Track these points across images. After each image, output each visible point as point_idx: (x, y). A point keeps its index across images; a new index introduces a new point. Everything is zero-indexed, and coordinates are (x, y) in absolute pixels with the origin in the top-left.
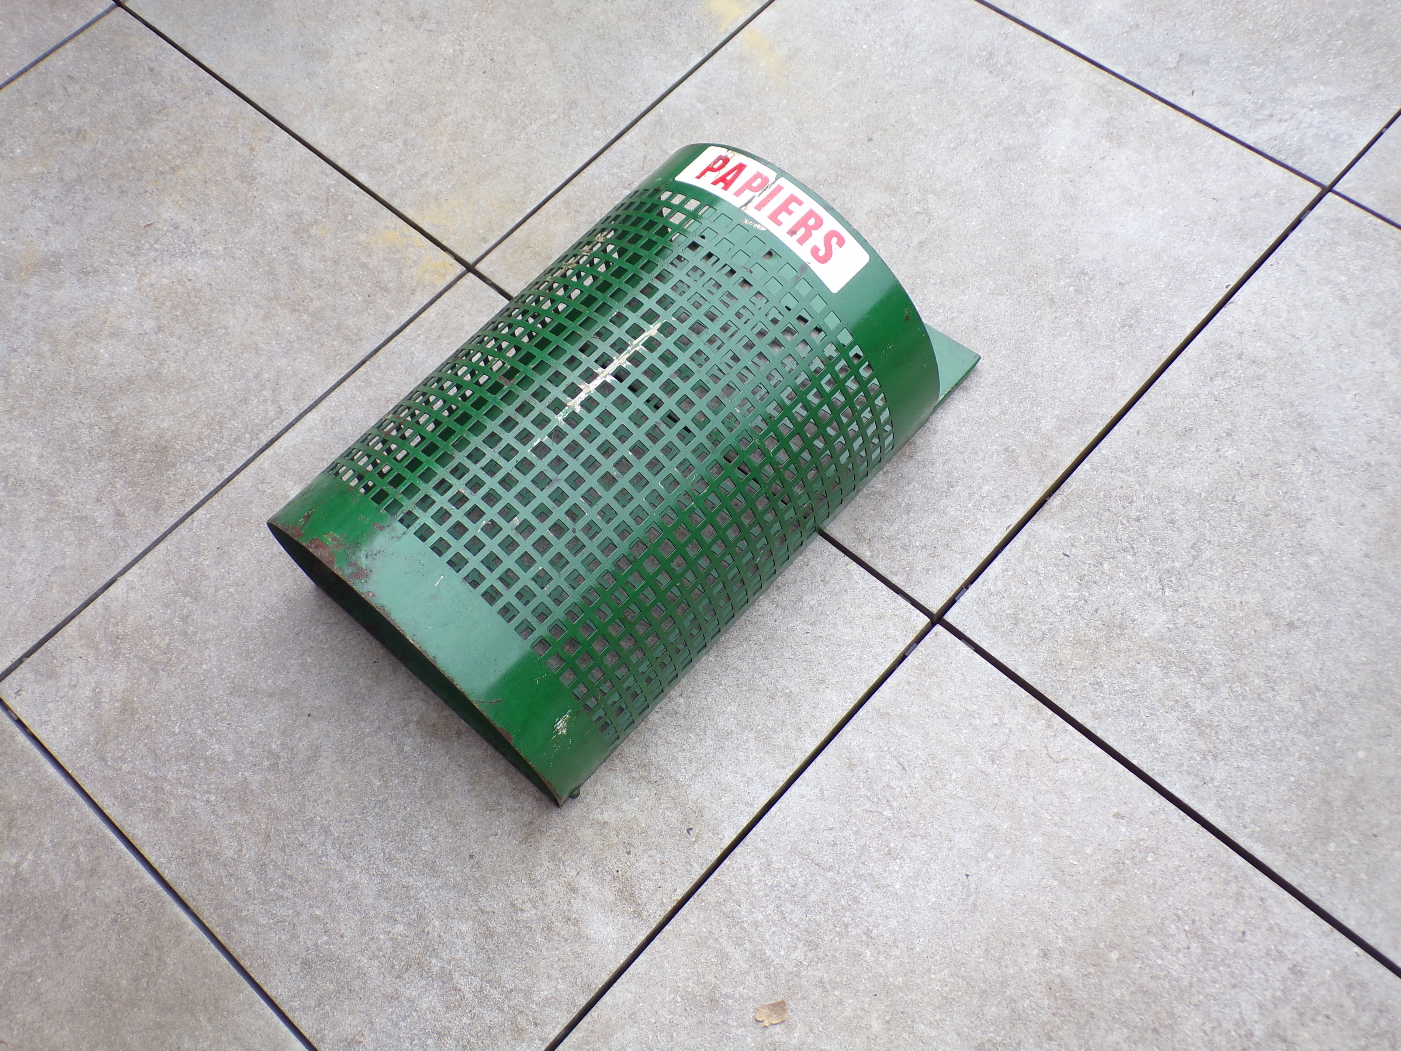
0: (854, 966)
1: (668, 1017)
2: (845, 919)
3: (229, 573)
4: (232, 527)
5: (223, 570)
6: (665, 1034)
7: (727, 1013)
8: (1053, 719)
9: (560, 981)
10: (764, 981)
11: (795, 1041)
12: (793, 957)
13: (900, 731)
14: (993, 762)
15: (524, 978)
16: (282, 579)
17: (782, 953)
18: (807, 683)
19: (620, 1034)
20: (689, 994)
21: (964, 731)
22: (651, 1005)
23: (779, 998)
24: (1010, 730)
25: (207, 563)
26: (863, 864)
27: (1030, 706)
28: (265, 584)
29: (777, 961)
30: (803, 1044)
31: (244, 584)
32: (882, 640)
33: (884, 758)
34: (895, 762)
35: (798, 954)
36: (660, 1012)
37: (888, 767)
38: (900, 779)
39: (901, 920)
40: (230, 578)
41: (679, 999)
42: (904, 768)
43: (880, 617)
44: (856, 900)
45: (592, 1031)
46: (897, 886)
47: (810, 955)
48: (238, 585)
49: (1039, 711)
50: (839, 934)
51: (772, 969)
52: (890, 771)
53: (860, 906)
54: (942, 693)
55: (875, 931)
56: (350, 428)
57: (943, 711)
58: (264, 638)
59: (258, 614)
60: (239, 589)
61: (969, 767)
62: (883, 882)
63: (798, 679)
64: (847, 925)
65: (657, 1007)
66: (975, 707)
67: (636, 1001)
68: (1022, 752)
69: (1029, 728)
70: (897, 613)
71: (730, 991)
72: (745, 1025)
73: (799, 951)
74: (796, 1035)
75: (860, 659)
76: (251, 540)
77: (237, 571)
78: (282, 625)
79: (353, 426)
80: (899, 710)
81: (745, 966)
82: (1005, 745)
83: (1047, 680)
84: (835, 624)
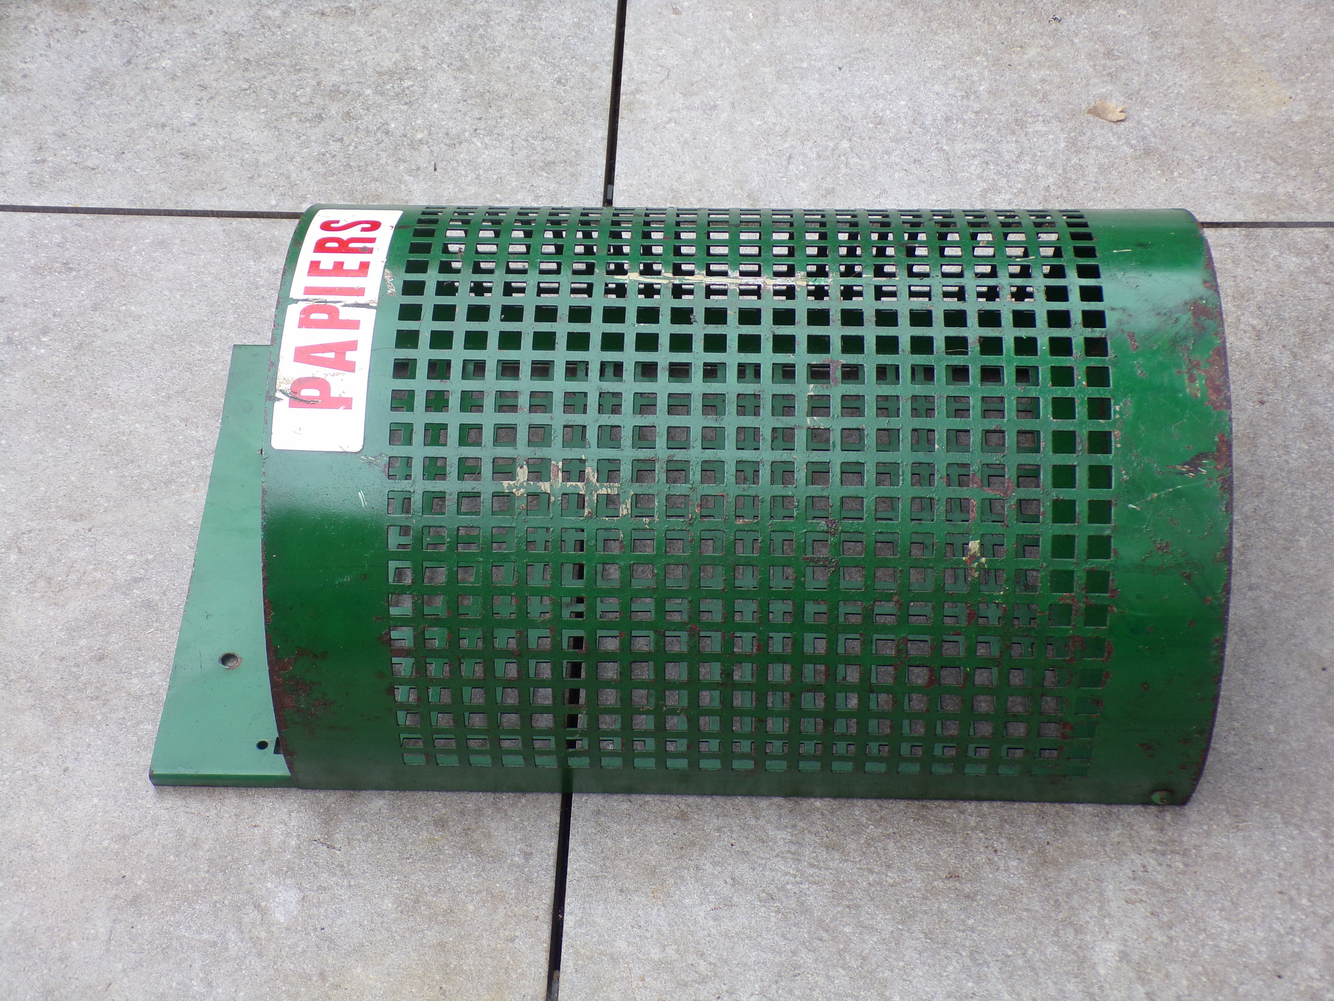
0: (1003, 90)
1: (1199, 170)
2: (972, 116)
3: (1292, 928)
4: (1236, 989)
5: (1297, 940)
6: (1214, 164)
7: (1144, 138)
8: (628, 92)
9: (1271, 256)
10: (1089, 134)
11: (1110, 87)
12: (1045, 129)
13: (757, 179)
14: (715, 106)
15: (1304, 283)
16: (1224, 853)
17: (1051, 137)
19: (1255, 190)
20: (1162, 170)
21: (707, 139)
22: (1205, 187)
23: (1091, 117)
24: (671, 111)
25: (1312, 971)
26: (910, 133)
27: (631, 111)
28: (1252, 867)
29: (1063, 136)
30: (1104, 82)
31: (1281, 893)
33: (796, 175)
34: (791, 167)
35: (1040, 127)
36: (1202, 177)
37: (801, 167)
38: (804, 155)
39: (929, 85)
40: (1296, 920)
41: (1176, 174)
42: (790, 157)
44: (947, 119)
45: (1279, 208)
46: (903, 103)
47: (1030, 120)
48: (1291, 899)
49: (631, 103)
50: (990, 114)
51: (1073, 134)
52: (804, 164)
53: (949, 114)
54: (685, 172)
55: (958, 94)
56: (950, 968)
57: (702, 163)
58: (1308, 802)
59: (1293, 838)
60: (1293, 893)
61: (738, 118)
62: (910, 113)
64: (977, 113)
65: (1202, 183)
66: (673, 145)
67: (1216, 198)
68: (685, 95)
69: (654, 101)
71: (1125, 148)
72: (1139, 122)
73: (1036, 128)
74: (1104, 90)
76: (1223, 944)
77: (1278, 918)
78: (1272, 797)
79: (944, 968)
80: (736, 192)
81: (1093, 152)
82: (689, 108)
83: (591, 114)
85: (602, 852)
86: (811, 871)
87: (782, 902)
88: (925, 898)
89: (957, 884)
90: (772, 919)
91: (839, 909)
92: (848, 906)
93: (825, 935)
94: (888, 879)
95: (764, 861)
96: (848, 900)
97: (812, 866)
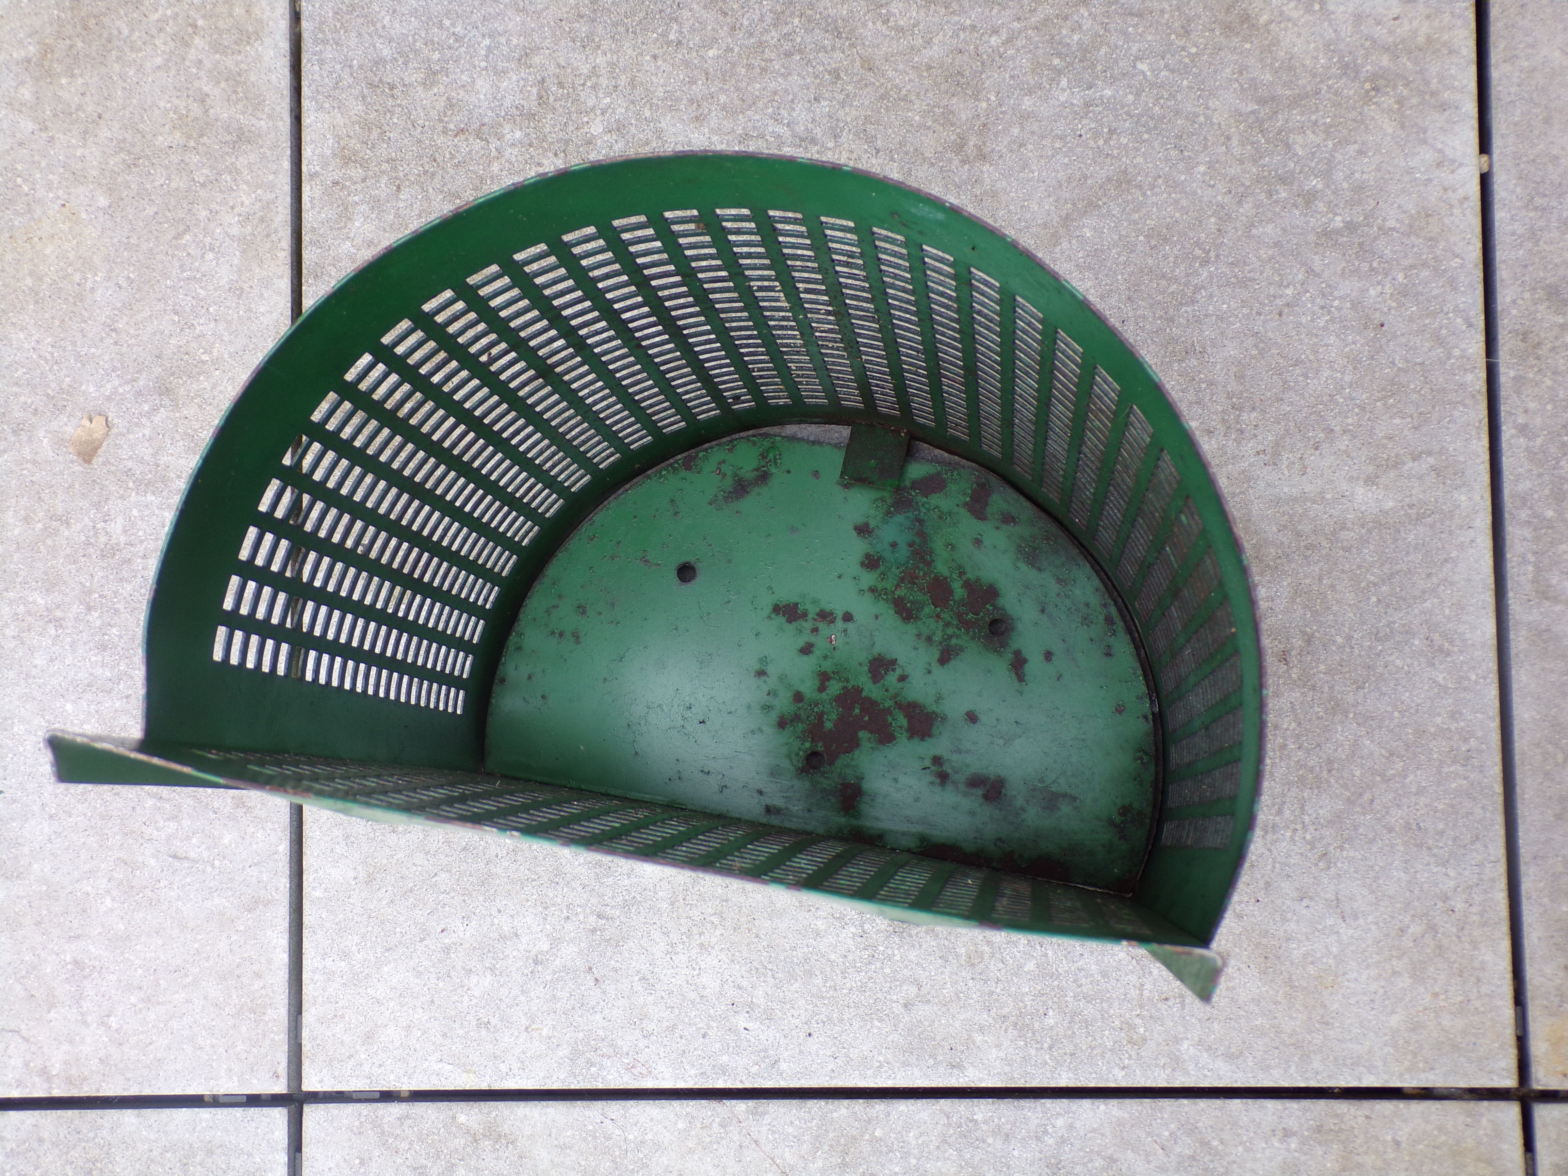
0: (45, 573)
1: (198, 328)
2: (96, 615)
3: (1322, 308)
4: (1400, 369)
5: (1336, 303)
6: (187, 309)
7: (139, 393)
8: (45, 1085)
9: (353, 251)
10: (130, 464)
11: (41, 433)
12: (120, 520)
13: (217, 901)
14: (76, 962)
15: (397, 215)
16: (1234, 369)
17: (135, 512)
18: (385, 861)
19: (236, 262)
20: (199, 374)
21: (140, 971)
22: (229, 323)
23: (97, 461)
24: (85, 1023)
25: (1372, 292)
26: (127, 697)
27: (85, 1079)
28: (1250, 341)
29: (134, 498)
30: (30, 440)
31: (1280, 315)
32: (340, 1005)
33: (208, 848)
34: (192, 855)
35: (116, 527)
36: (212, 325)
37: (194, 841)
38: (169, 838)
39: (34, 672)
40: (1313, 303)
41: (205, 358)
42: (175, 857)
43: (369, 1037)
44: (103, 647)
45: (268, 236)
46: (69, 707)
47: (103, 539)
48: (1288, 305)
49: (69, 1081)
50: (90, 592)
51: (131, 484)
52: (188, 838)
53: (92, 644)
54: (206, 998)
55: (53, 632)
56: (1399, 663)
57: (186, 975)
58: (1164, 276)
59: (1211, 296)
60: (1279, 302)
61: (100, 930)
62: (89, 696)
63: (400, 855)
64: (89, 609)
65: (222, 327)
66: (152, 1017)
67: (250, 310)
68: (51, 1006)
69: (66, 1047)
70: (351, 1062)
71: (157, 419)
72: (109, 399)
73: (119, 531)
74: (45, 441)
75: (345, 955)
76: (1347, 378)
77: (1312, 321)
78: (1159, 313)
79: (1399, 669)
80: (242, 928)
81: (163, 460)
82: (78, 999)
83: (91, 1135)
84: (419, 975)
85: (1277, 1048)
86: (1287, 813)
87: (1330, 844)
88: (1313, 688)
89: (1294, 653)
90: (1351, 854)
91: (1332, 781)
92: (1329, 771)
93: (1367, 796)
94: (1291, 728)
95: (1277, 865)
96: (1321, 772)
97: (1280, 812)
